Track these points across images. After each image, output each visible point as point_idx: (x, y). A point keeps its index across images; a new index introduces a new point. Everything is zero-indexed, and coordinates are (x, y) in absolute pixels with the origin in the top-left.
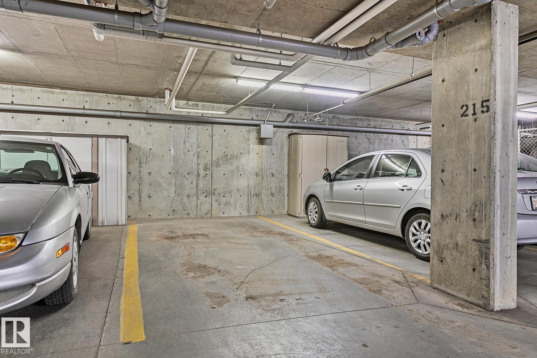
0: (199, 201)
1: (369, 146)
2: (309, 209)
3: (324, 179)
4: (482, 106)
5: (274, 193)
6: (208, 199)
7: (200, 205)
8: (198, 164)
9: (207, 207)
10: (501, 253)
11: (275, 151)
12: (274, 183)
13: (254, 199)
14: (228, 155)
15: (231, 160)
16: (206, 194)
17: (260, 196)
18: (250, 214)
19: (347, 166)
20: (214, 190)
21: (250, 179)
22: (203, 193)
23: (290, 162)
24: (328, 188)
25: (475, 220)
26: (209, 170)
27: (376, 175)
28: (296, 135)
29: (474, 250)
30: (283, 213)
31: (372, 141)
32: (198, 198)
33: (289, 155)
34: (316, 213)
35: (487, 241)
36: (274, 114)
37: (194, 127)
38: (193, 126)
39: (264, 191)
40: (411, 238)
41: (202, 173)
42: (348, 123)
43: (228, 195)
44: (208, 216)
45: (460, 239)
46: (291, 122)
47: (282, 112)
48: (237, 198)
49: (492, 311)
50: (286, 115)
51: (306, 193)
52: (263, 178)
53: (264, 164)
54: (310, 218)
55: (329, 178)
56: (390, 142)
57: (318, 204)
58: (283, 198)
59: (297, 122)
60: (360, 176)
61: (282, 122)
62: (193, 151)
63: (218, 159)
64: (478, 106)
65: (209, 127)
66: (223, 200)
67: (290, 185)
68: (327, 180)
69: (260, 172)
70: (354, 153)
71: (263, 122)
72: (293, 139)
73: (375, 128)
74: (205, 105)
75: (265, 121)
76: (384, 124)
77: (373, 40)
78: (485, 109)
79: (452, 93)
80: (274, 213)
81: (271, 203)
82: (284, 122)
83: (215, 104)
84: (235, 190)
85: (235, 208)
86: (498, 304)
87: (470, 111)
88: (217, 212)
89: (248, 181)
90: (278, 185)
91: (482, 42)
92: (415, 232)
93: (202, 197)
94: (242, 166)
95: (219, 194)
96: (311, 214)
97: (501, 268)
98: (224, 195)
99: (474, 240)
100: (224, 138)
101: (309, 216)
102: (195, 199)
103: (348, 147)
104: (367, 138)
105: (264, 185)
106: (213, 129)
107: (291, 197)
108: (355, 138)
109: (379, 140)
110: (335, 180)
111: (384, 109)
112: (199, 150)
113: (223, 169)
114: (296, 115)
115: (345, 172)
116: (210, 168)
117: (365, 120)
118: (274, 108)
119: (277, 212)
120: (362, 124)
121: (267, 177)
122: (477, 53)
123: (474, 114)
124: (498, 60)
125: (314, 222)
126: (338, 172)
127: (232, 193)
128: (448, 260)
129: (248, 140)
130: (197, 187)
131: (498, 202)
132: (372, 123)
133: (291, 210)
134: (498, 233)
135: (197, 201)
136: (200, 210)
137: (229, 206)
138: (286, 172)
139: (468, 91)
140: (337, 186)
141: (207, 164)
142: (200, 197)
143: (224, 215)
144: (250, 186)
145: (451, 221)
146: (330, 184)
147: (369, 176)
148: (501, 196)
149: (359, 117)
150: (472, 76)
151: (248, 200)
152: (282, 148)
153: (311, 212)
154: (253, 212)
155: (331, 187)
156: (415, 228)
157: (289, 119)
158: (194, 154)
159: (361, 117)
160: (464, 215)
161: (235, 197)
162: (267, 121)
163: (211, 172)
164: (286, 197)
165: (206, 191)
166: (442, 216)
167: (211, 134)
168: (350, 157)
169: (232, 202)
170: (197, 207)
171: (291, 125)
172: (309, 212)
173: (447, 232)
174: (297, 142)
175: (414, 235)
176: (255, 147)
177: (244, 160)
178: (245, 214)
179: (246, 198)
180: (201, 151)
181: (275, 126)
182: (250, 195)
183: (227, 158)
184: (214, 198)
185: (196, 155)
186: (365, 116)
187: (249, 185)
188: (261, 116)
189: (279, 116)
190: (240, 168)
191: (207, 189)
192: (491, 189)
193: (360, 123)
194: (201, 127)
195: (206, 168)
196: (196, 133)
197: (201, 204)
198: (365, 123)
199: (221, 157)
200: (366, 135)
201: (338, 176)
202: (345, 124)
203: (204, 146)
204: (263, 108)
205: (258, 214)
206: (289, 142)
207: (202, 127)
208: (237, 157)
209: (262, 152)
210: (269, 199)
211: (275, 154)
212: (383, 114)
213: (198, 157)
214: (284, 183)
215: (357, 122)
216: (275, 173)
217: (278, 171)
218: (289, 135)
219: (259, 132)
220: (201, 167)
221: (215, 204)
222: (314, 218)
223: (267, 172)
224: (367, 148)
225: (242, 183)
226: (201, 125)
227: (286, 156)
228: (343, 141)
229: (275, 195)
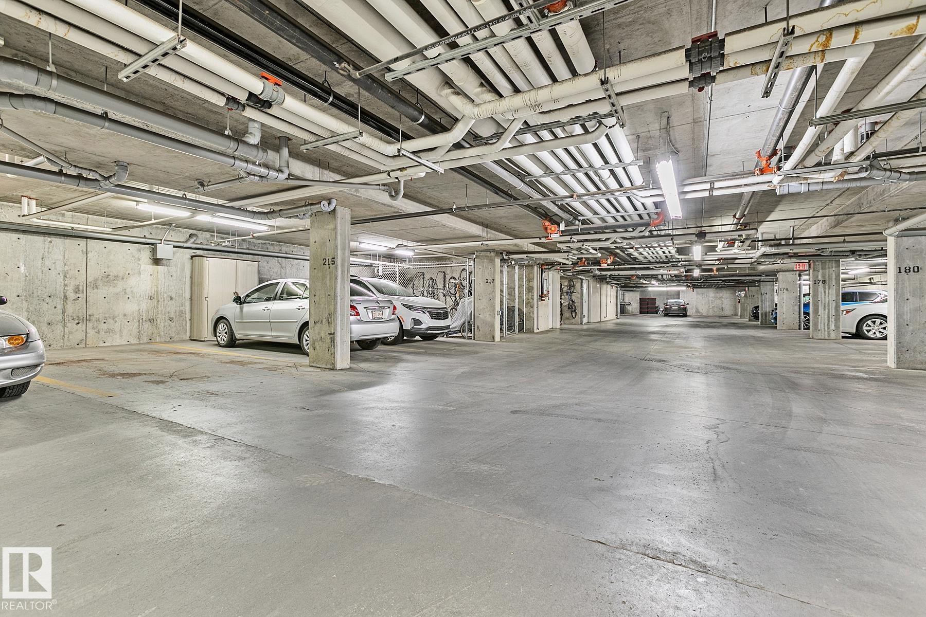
0: (66, 329)
1: (281, 270)
2: (218, 330)
3: (234, 301)
4: (332, 261)
5: (172, 318)
6: (82, 327)
7: (68, 333)
8: (66, 285)
9: (80, 335)
10: (341, 339)
11: (174, 273)
12: (172, 307)
13: (147, 325)
14: (110, 275)
15: (114, 282)
16: (77, 321)
17: (155, 321)
18: (141, 342)
19: (257, 290)
20: (90, 315)
21: (141, 302)
22: (73, 319)
23: (193, 285)
24: (238, 310)
25: (329, 323)
26: (83, 293)
27: (281, 298)
28: (202, 258)
29: (328, 337)
30: (184, 339)
31: (284, 265)
32: (65, 326)
33: (191, 277)
34: (226, 333)
35: (334, 333)
36: (173, 233)
37: (57, 241)
38: (56, 239)
39: (160, 316)
40: (305, 343)
41: (71, 295)
42: (258, 247)
43: (111, 321)
44: (80, 346)
45: (323, 335)
46: (194, 243)
47: (183, 231)
48: (123, 324)
49: (336, 370)
50: (188, 235)
51: (214, 316)
52: (158, 301)
53: (159, 287)
54: (219, 339)
55: (238, 300)
56: (301, 267)
57: (228, 325)
58: (184, 323)
59: (201, 243)
60: (268, 299)
61: (183, 242)
62: (56, 269)
63: (96, 280)
64: (330, 260)
65: (83, 242)
66: (104, 327)
67: (193, 308)
68: (236, 302)
69: (154, 294)
70: (265, 276)
71: (160, 242)
72: (197, 261)
73: (287, 254)
74: (75, 215)
75: (161, 240)
76: (295, 250)
77: (272, 210)
78: (333, 263)
79: (319, 250)
80: (172, 339)
81: (169, 328)
82: (186, 242)
83: (90, 216)
84: (120, 314)
85: (121, 336)
86: (338, 367)
87: (327, 263)
88: (95, 341)
89: (139, 305)
90: (178, 309)
91: (332, 226)
92: (307, 338)
93: (71, 325)
94: (131, 288)
95: (98, 320)
96: (220, 335)
97: (340, 347)
98: (105, 321)
99: (329, 334)
100: (104, 256)
101: (218, 338)
102: (60, 327)
103: (259, 271)
104: (279, 263)
105: (160, 309)
106: (88, 245)
107: (195, 321)
108: (266, 263)
109: (290, 265)
110: (245, 302)
111: (293, 238)
112: (66, 268)
113: (103, 291)
114: (199, 235)
115: (256, 295)
116: (83, 290)
117: (277, 245)
118: (174, 226)
119: (176, 338)
120: (274, 249)
121: (164, 300)
122: (330, 231)
123: (329, 264)
124: (339, 237)
125: (224, 342)
126: (248, 296)
127: (116, 319)
128: (318, 347)
129: (139, 259)
130: (63, 312)
131: (339, 312)
132: (284, 249)
133: (195, 334)
134: (339, 329)
135: (64, 329)
136: (69, 340)
137: (111, 334)
138: (188, 295)
139: (326, 252)
140: (246, 307)
141: (79, 285)
142: (69, 325)
143: (105, 345)
144: (141, 311)
145: (318, 325)
146: (240, 307)
147: (275, 299)
148: (340, 309)
149: (271, 242)
150: (328, 243)
151: (139, 325)
152: (183, 270)
153: (220, 333)
154: (145, 340)
155: (241, 309)
156: (307, 336)
157: (192, 240)
158: (59, 274)
159: (273, 242)
160: (324, 320)
161: (121, 324)
162: (164, 240)
163: (85, 295)
164: (188, 322)
165: (78, 317)
166: (315, 322)
167: (85, 250)
168: (260, 281)
169: (117, 329)
170: (63, 336)
171: (194, 246)
172: (218, 334)
173: (317, 331)
174: (202, 265)
175: (306, 341)
176: (149, 268)
177: (132, 281)
178: (134, 341)
179: (136, 324)
180: (70, 269)
181: (174, 247)
182: (141, 320)
183: (108, 279)
184: (90, 325)
185: (61, 275)
186: (277, 241)
187: (140, 309)
188: (156, 234)
189: (180, 236)
190: (128, 291)
191: (80, 315)
192: (336, 305)
193: (271, 248)
194: (68, 241)
195: (77, 290)
196: (61, 248)
197: (71, 333)
198: (277, 249)
199: (100, 278)
200: (278, 260)
201: (248, 299)
202: (256, 248)
203: (74, 264)
204: (159, 226)
205: (152, 341)
206: (192, 264)
207: (71, 241)
208: (123, 278)
209: (158, 273)
210: (166, 324)
211: (175, 275)
212: (294, 242)
213: (65, 276)
214: (185, 306)
215: (269, 247)
216: (174, 296)
217: (178, 295)
218: (192, 257)
219: (154, 251)
220: (70, 289)
221: (91, 333)
222: (223, 337)
223: (163, 296)
224: (279, 272)
225: (131, 307)
226: (69, 239)
227: (188, 279)
228: (253, 266)
229: (175, 319)
